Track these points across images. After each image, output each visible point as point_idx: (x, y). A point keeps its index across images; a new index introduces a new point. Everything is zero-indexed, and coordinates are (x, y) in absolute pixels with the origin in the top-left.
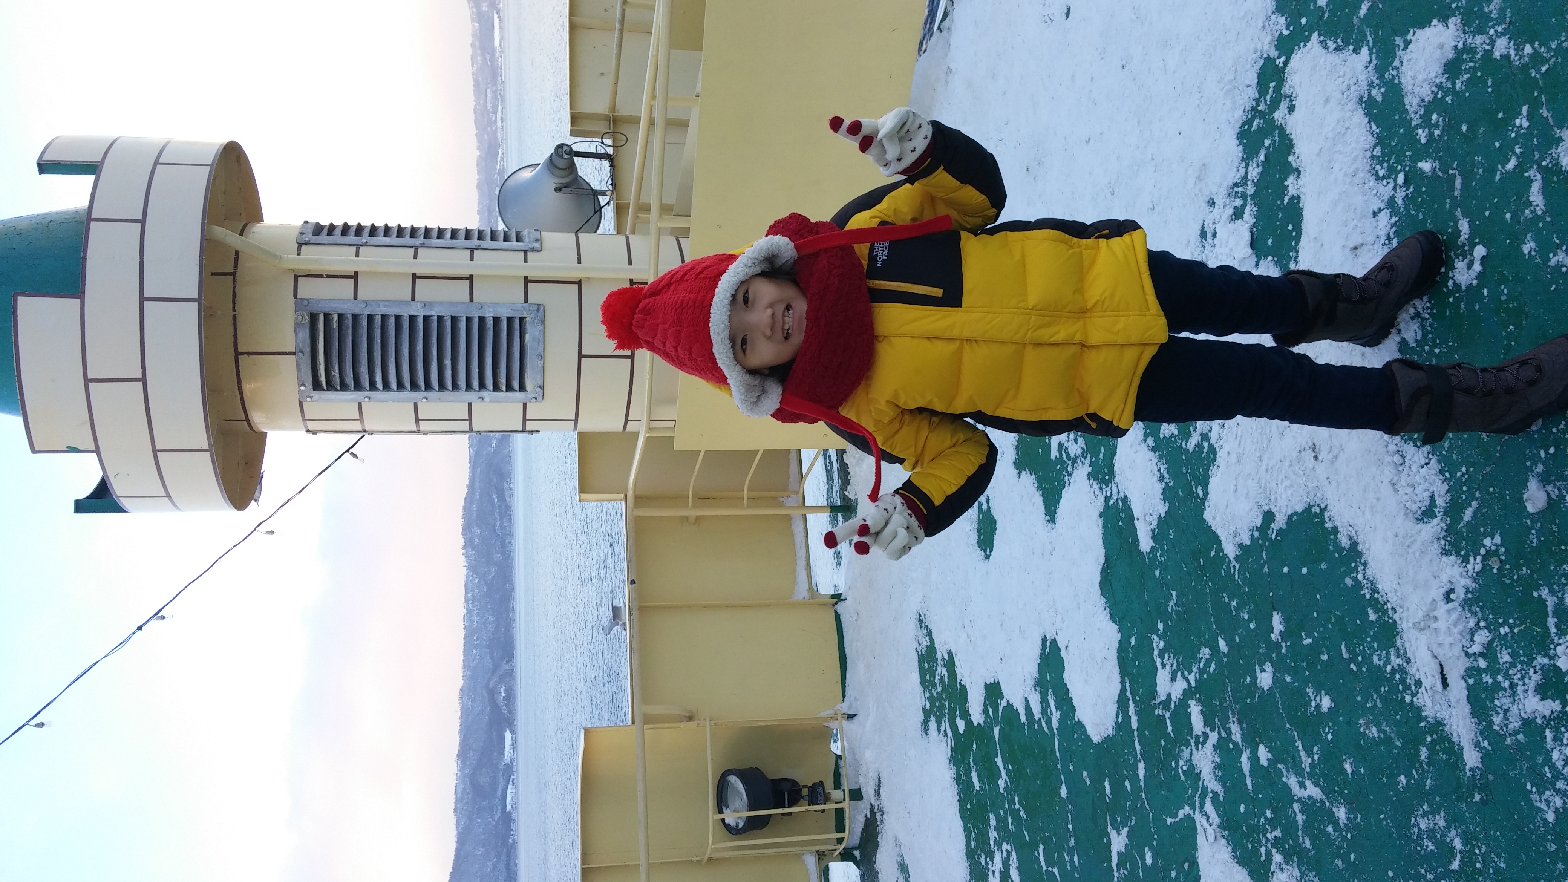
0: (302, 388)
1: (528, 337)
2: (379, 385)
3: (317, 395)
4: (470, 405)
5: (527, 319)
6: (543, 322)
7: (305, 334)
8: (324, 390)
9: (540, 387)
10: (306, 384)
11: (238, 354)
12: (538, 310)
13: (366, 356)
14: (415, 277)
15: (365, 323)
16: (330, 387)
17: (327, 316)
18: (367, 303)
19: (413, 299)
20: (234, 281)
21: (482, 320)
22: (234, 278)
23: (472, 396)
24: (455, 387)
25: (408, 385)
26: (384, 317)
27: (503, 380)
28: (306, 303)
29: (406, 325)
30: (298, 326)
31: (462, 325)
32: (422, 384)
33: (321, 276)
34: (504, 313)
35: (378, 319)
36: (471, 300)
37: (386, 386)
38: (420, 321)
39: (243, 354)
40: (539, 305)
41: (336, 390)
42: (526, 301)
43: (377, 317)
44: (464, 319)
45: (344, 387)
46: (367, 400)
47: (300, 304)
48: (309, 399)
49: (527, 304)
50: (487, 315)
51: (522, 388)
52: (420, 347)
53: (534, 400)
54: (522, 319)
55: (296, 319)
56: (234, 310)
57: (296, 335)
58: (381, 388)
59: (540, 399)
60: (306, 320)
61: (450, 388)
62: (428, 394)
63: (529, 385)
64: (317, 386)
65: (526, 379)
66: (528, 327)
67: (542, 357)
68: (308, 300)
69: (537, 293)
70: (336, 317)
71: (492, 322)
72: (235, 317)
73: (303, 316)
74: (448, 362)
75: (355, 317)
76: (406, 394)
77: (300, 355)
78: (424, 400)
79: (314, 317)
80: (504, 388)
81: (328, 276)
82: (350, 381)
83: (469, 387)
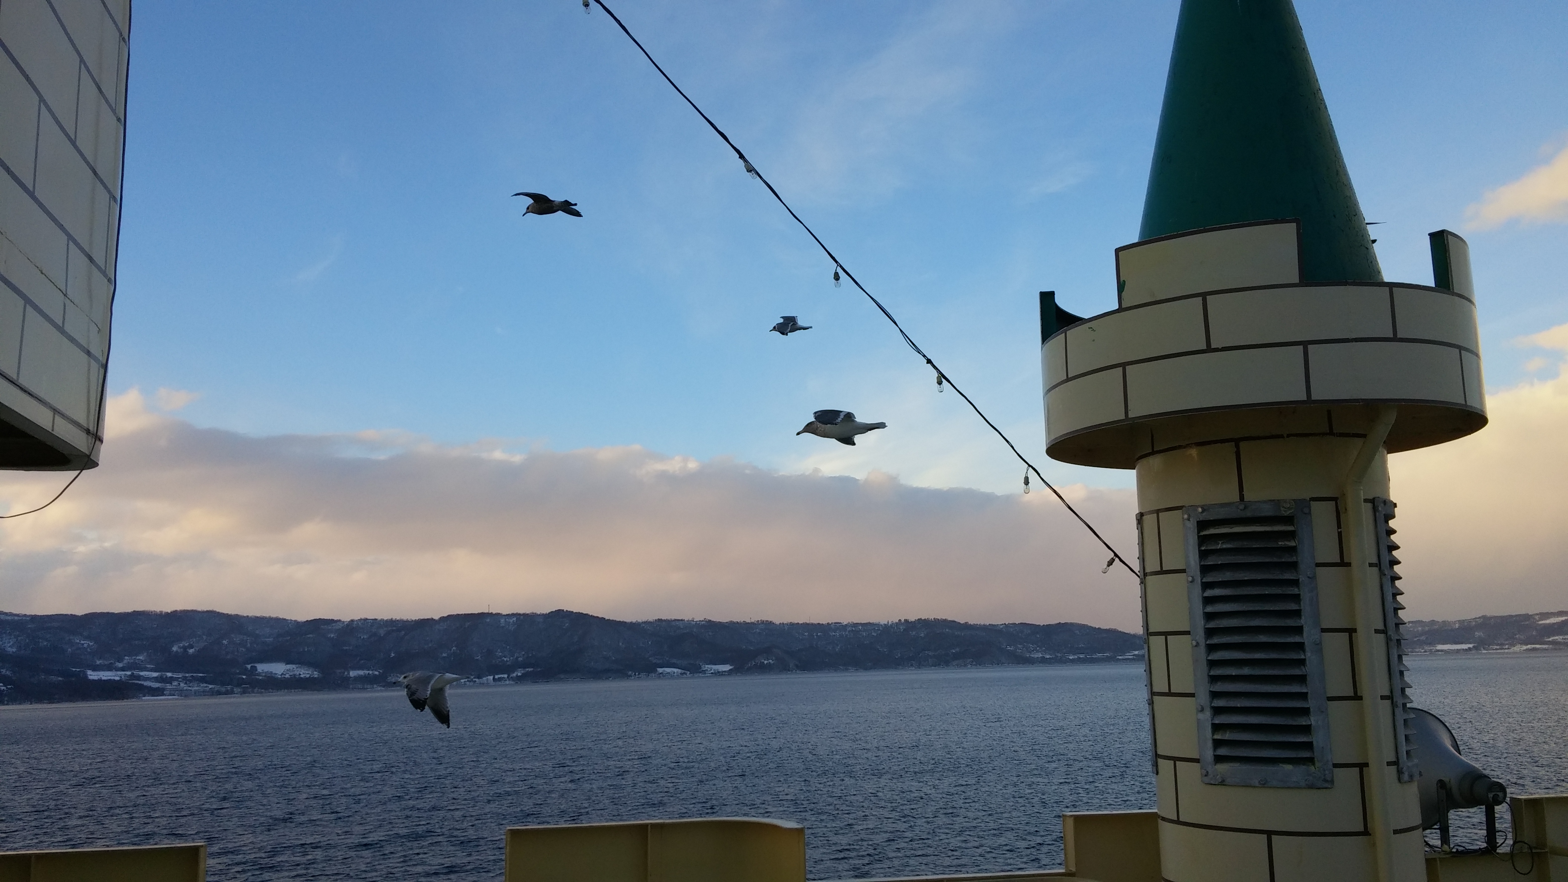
0: (1200, 510)
1: (1289, 767)
2: (1209, 593)
3: (1192, 525)
4: (1192, 695)
5: (1312, 768)
6: (1311, 787)
7: (1267, 511)
8: (1198, 533)
9: (1223, 781)
10: (1204, 514)
11: (1237, 441)
12: (1326, 781)
13: (1246, 578)
14: (1351, 631)
15: (1287, 576)
16: (1202, 540)
17: (1292, 535)
18: (1313, 578)
19: (1324, 630)
20: (1324, 434)
21: (1306, 712)
22: (1327, 434)
23: (1203, 698)
24: (1214, 679)
25: (1212, 625)
26: (1297, 598)
27: (1228, 736)
28: (1306, 510)
29: (1290, 622)
30: (1277, 503)
31: (1295, 688)
32: (1215, 640)
33: (1339, 526)
34: (1317, 739)
35: (1295, 591)
36: (1331, 699)
37: (1207, 601)
38: (1297, 639)
39: (1237, 446)
40: (1332, 782)
41: (1200, 545)
42: (1336, 766)
43: (1296, 589)
44: (1305, 691)
45: (1203, 554)
46: (1190, 579)
47: (1303, 506)
48: (1186, 516)
49: (1331, 767)
50: (1312, 719)
51: (1219, 759)
52: (1263, 638)
53: (1205, 772)
54: (1311, 761)
55: (1285, 501)
56: (1288, 436)
57: (1265, 502)
58: (1206, 594)
59: (1206, 780)
60: (1285, 511)
61: (1212, 673)
62: (1202, 649)
63: (1223, 768)
64: (1202, 525)
65: (1232, 764)
66: (1303, 768)
67: (1264, 784)
68: (1310, 513)
69: (1347, 779)
70: (1292, 544)
71: (1304, 723)
72: (1282, 436)
73: (1289, 508)
74: (1246, 671)
75: (1294, 566)
76: (1200, 622)
77: (1242, 507)
78: (1194, 643)
79: (1289, 520)
80: (1216, 737)
81: (1340, 534)
82: (1210, 561)
83: (1214, 695)
